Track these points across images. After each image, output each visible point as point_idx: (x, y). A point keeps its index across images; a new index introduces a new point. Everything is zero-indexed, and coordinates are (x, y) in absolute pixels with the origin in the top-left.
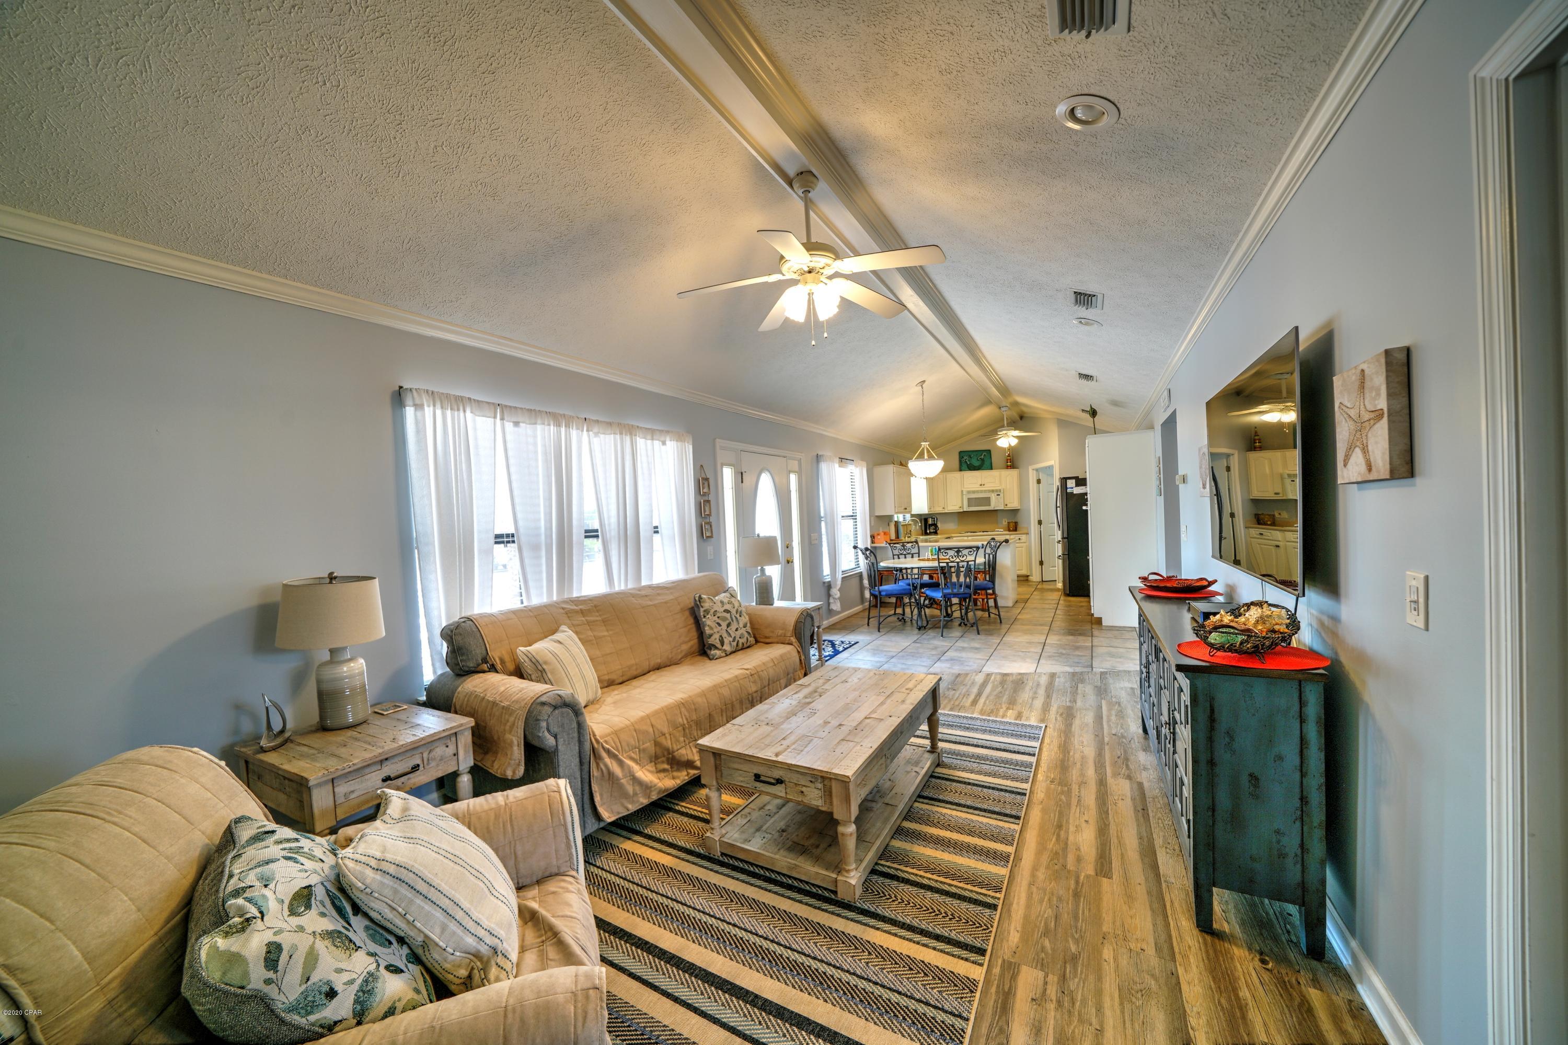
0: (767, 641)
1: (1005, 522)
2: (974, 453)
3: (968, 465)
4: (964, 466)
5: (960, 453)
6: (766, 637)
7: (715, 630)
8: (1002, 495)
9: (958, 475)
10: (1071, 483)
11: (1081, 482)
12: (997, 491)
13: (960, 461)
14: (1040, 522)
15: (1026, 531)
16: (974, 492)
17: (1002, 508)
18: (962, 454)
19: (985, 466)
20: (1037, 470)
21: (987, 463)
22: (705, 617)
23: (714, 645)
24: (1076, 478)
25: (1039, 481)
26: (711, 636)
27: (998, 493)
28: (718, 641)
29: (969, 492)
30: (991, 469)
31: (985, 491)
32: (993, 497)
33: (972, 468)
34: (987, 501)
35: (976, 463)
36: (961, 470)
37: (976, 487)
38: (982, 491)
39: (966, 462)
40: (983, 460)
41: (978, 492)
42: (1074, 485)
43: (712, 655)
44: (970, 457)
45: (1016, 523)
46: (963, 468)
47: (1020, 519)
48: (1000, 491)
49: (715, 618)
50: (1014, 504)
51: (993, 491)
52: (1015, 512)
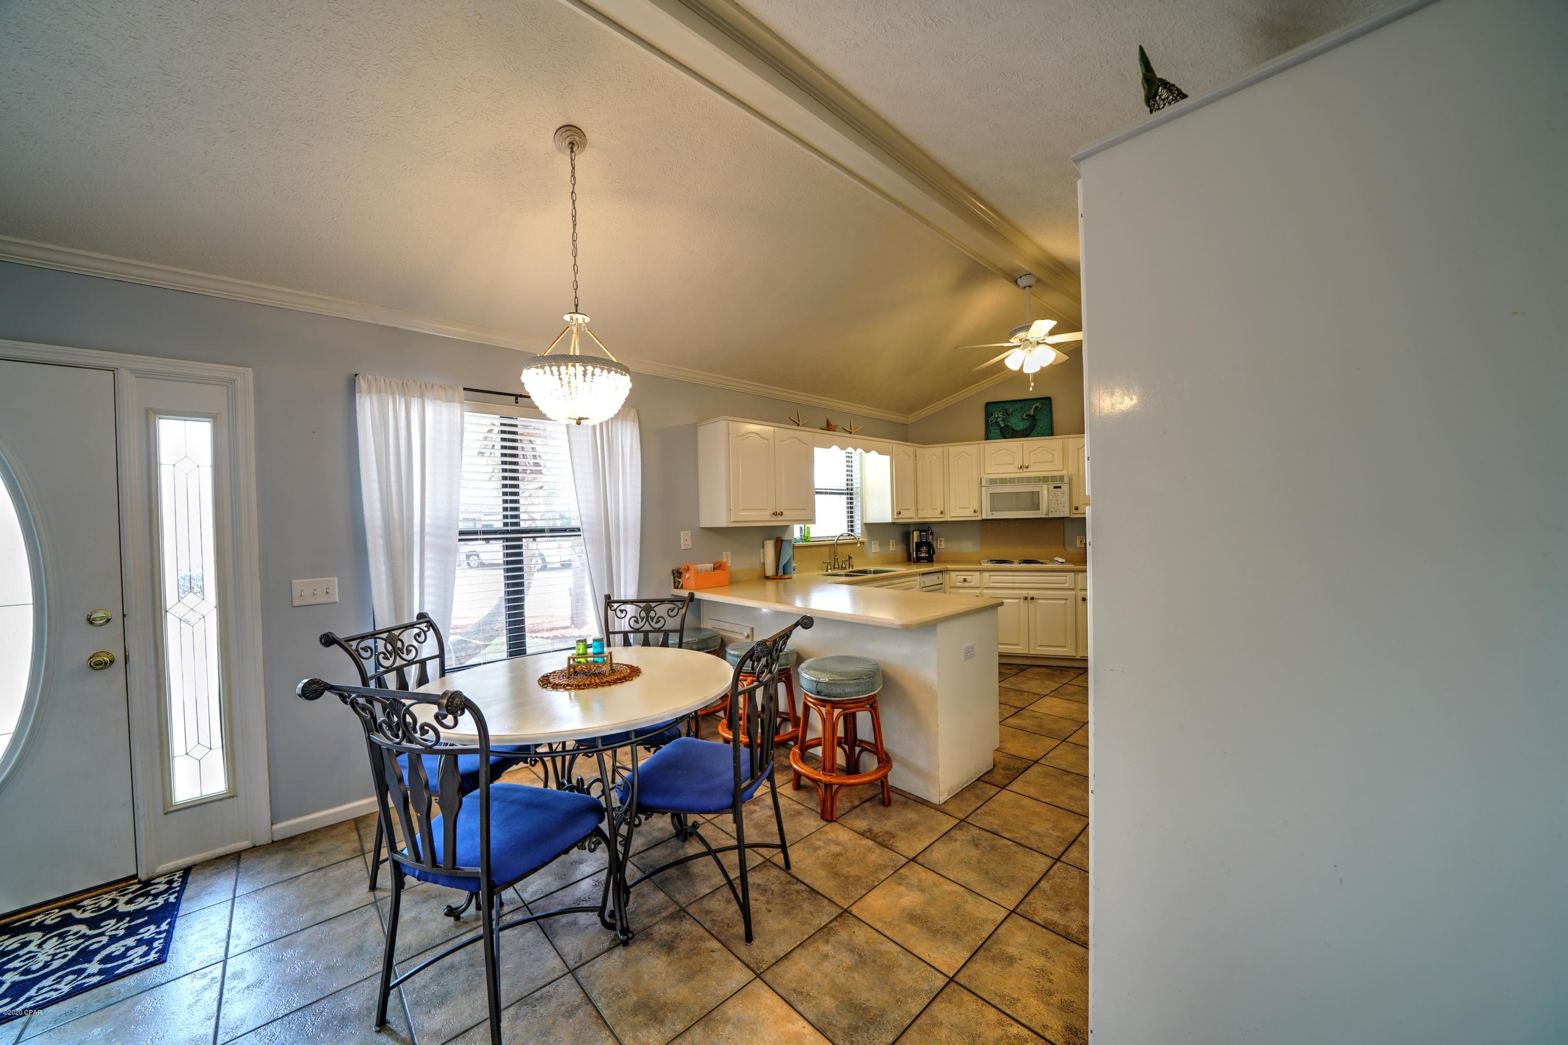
2: (1017, 406)
3: (1001, 429)
4: (995, 430)
5: (988, 404)
8: (1065, 488)
9: (979, 447)
12: (1054, 479)
13: (987, 422)
16: (1004, 481)
17: (1066, 514)
18: (989, 409)
19: (1037, 429)
21: (1042, 424)
27: (1057, 482)
29: (993, 482)
30: (1052, 434)
31: (1029, 480)
32: (1045, 491)
33: (1008, 433)
34: (1034, 500)
35: (1020, 425)
36: (987, 439)
37: (1011, 471)
38: (1020, 480)
39: (997, 423)
40: (1033, 418)
41: (1011, 481)
44: (1007, 413)
46: (992, 435)
48: (1062, 478)
51: (1045, 479)
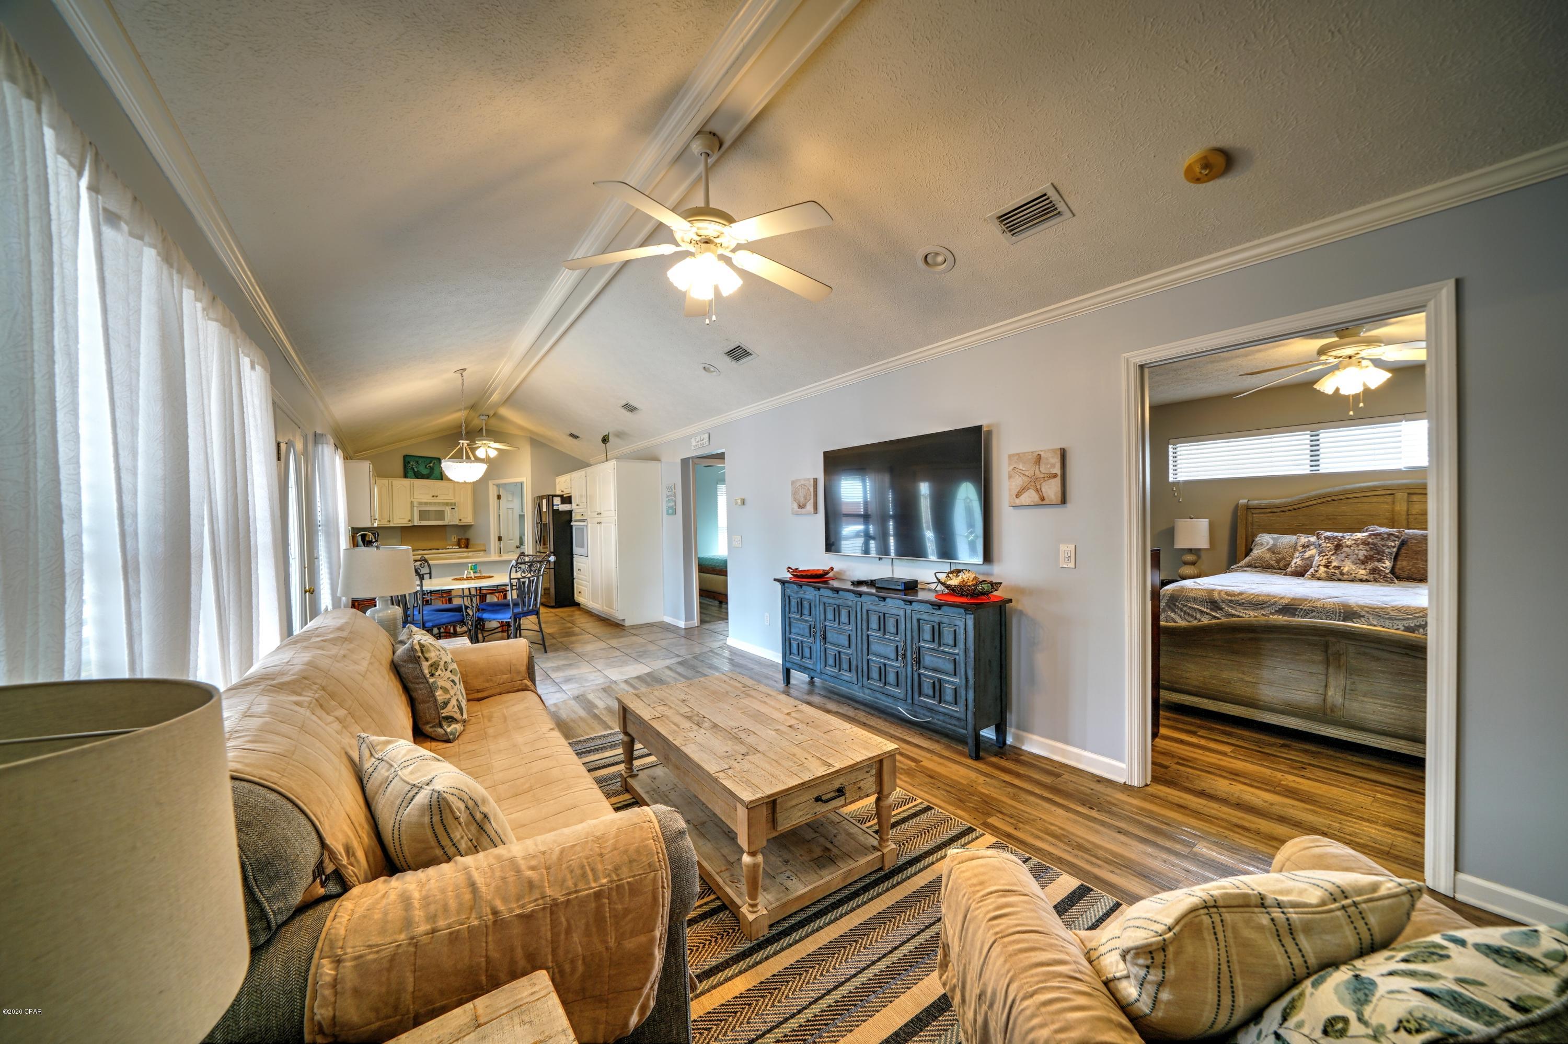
0: (480, 695)
1: (454, 539)
2: (422, 460)
3: (415, 472)
4: (410, 473)
5: (405, 457)
6: (478, 691)
7: (452, 693)
8: (456, 509)
9: (407, 482)
10: (557, 501)
11: (567, 500)
12: (451, 504)
13: (404, 467)
14: (500, 539)
15: (483, 548)
16: (426, 504)
17: (455, 524)
18: (407, 459)
19: (434, 475)
20: (498, 486)
21: (436, 472)
22: (432, 675)
23: (452, 718)
24: (561, 496)
25: (499, 497)
26: (446, 704)
27: (453, 506)
28: (456, 709)
29: (420, 504)
30: (442, 479)
31: (439, 504)
32: (448, 509)
33: (419, 476)
34: (440, 515)
35: (425, 472)
36: (406, 477)
37: (427, 498)
38: (435, 504)
39: (410, 469)
40: (432, 469)
41: (430, 504)
42: (559, 502)
43: (452, 733)
44: (417, 462)
45: (468, 540)
46: (408, 476)
47: (470, 534)
48: (455, 504)
49: (448, 674)
50: (468, 519)
51: (447, 504)
52: (466, 528)
